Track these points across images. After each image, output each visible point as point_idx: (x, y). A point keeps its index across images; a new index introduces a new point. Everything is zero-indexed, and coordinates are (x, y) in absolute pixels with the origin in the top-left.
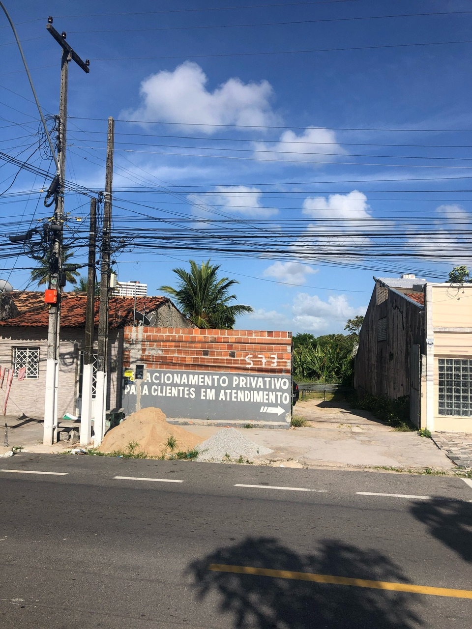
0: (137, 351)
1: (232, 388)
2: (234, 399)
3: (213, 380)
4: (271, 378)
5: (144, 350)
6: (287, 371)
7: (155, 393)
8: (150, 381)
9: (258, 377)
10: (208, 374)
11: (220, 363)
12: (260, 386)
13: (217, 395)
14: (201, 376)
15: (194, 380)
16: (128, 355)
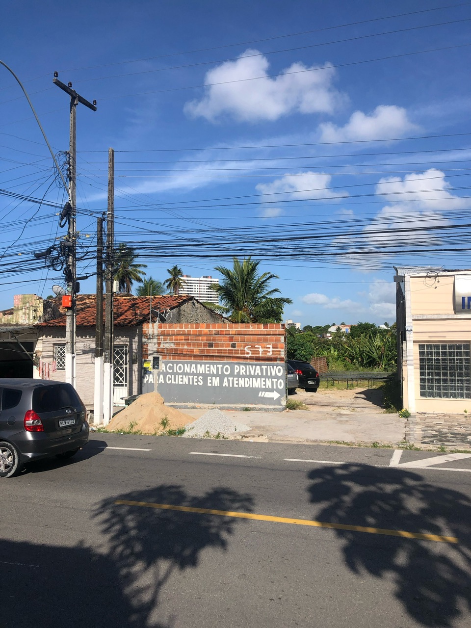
0: (153, 344)
1: (234, 376)
2: (236, 386)
3: (217, 368)
4: (267, 366)
5: (159, 344)
6: (282, 359)
7: (169, 381)
8: (165, 371)
9: (256, 365)
10: (213, 364)
11: (223, 353)
12: (258, 373)
13: (221, 382)
14: (207, 366)
15: (201, 369)
16: (146, 348)
